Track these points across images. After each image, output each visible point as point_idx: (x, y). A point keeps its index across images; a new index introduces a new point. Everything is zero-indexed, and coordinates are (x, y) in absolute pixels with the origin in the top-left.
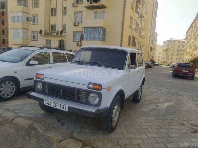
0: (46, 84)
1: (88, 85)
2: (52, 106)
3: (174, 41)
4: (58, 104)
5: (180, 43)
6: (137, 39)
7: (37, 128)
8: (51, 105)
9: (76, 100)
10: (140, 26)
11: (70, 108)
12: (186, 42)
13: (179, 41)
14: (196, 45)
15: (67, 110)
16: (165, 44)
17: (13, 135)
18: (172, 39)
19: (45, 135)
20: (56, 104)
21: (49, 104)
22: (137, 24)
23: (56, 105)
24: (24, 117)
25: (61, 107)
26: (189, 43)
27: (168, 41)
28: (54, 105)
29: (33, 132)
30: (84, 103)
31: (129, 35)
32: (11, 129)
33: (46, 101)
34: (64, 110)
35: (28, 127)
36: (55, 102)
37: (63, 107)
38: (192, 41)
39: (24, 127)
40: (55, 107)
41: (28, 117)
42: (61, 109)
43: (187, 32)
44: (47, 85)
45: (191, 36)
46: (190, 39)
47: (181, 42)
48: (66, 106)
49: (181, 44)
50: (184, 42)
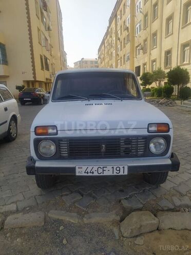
0: (62, 141)
1: (148, 128)
2: (96, 174)
3: (86, 62)
4: (110, 168)
5: (92, 64)
6: (49, 60)
7: (60, 218)
8: (93, 173)
9: (123, 154)
10: (49, 42)
11: (130, 168)
12: (99, 61)
13: (91, 61)
14: (112, 65)
15: (126, 173)
16: (77, 66)
17: (30, 248)
18: (83, 59)
19: (85, 224)
20: (104, 169)
21: (88, 173)
22: (46, 40)
23: (103, 171)
24: (17, 211)
25: (115, 171)
26: (103, 63)
27: (80, 61)
28: (100, 171)
29: (61, 228)
30: (144, 156)
31: (40, 55)
32: (15, 241)
33: (80, 170)
34: (121, 173)
35: (43, 224)
36: (102, 167)
37: (119, 170)
38: (106, 61)
39: (35, 227)
40: (102, 174)
41: (25, 208)
42: (115, 174)
43: (99, 50)
44: (66, 142)
45: (104, 55)
46: (104, 59)
47: (94, 63)
48: (124, 167)
49: (94, 65)
50: (96, 62)
